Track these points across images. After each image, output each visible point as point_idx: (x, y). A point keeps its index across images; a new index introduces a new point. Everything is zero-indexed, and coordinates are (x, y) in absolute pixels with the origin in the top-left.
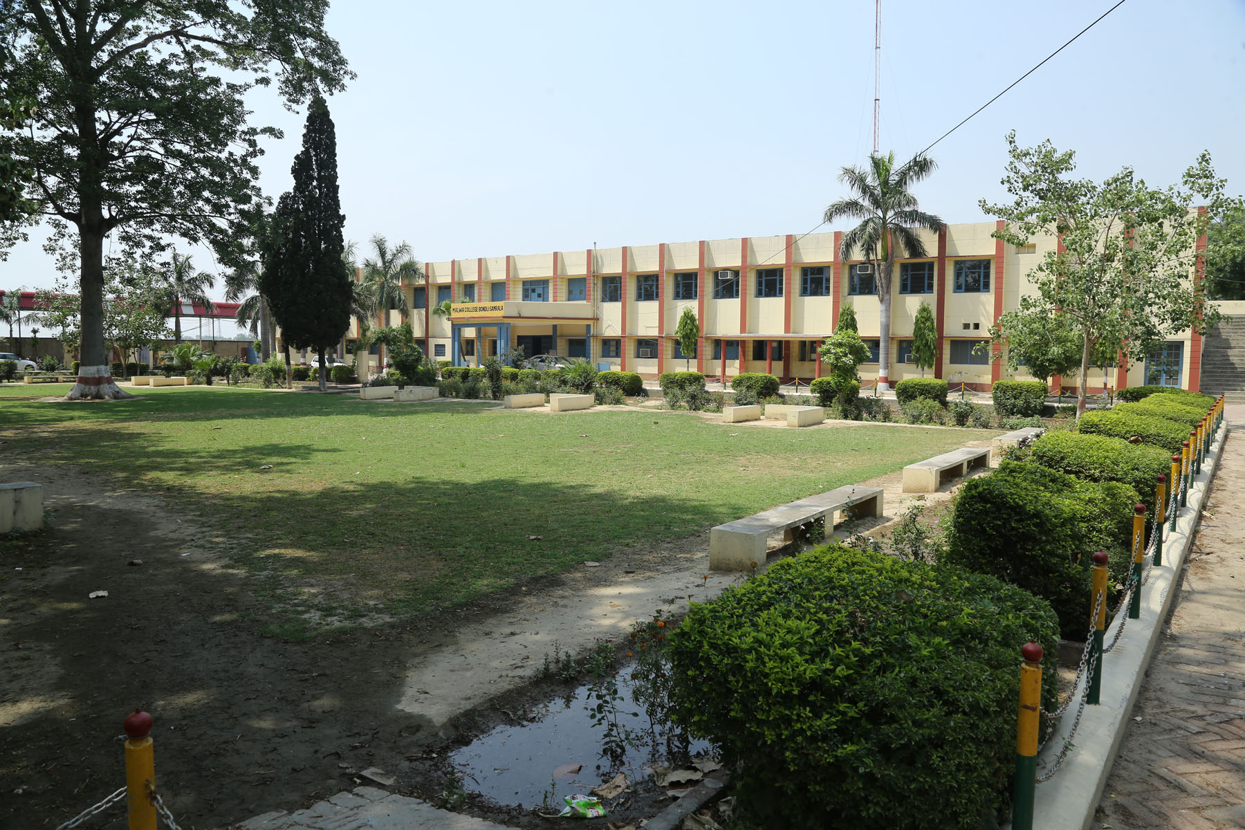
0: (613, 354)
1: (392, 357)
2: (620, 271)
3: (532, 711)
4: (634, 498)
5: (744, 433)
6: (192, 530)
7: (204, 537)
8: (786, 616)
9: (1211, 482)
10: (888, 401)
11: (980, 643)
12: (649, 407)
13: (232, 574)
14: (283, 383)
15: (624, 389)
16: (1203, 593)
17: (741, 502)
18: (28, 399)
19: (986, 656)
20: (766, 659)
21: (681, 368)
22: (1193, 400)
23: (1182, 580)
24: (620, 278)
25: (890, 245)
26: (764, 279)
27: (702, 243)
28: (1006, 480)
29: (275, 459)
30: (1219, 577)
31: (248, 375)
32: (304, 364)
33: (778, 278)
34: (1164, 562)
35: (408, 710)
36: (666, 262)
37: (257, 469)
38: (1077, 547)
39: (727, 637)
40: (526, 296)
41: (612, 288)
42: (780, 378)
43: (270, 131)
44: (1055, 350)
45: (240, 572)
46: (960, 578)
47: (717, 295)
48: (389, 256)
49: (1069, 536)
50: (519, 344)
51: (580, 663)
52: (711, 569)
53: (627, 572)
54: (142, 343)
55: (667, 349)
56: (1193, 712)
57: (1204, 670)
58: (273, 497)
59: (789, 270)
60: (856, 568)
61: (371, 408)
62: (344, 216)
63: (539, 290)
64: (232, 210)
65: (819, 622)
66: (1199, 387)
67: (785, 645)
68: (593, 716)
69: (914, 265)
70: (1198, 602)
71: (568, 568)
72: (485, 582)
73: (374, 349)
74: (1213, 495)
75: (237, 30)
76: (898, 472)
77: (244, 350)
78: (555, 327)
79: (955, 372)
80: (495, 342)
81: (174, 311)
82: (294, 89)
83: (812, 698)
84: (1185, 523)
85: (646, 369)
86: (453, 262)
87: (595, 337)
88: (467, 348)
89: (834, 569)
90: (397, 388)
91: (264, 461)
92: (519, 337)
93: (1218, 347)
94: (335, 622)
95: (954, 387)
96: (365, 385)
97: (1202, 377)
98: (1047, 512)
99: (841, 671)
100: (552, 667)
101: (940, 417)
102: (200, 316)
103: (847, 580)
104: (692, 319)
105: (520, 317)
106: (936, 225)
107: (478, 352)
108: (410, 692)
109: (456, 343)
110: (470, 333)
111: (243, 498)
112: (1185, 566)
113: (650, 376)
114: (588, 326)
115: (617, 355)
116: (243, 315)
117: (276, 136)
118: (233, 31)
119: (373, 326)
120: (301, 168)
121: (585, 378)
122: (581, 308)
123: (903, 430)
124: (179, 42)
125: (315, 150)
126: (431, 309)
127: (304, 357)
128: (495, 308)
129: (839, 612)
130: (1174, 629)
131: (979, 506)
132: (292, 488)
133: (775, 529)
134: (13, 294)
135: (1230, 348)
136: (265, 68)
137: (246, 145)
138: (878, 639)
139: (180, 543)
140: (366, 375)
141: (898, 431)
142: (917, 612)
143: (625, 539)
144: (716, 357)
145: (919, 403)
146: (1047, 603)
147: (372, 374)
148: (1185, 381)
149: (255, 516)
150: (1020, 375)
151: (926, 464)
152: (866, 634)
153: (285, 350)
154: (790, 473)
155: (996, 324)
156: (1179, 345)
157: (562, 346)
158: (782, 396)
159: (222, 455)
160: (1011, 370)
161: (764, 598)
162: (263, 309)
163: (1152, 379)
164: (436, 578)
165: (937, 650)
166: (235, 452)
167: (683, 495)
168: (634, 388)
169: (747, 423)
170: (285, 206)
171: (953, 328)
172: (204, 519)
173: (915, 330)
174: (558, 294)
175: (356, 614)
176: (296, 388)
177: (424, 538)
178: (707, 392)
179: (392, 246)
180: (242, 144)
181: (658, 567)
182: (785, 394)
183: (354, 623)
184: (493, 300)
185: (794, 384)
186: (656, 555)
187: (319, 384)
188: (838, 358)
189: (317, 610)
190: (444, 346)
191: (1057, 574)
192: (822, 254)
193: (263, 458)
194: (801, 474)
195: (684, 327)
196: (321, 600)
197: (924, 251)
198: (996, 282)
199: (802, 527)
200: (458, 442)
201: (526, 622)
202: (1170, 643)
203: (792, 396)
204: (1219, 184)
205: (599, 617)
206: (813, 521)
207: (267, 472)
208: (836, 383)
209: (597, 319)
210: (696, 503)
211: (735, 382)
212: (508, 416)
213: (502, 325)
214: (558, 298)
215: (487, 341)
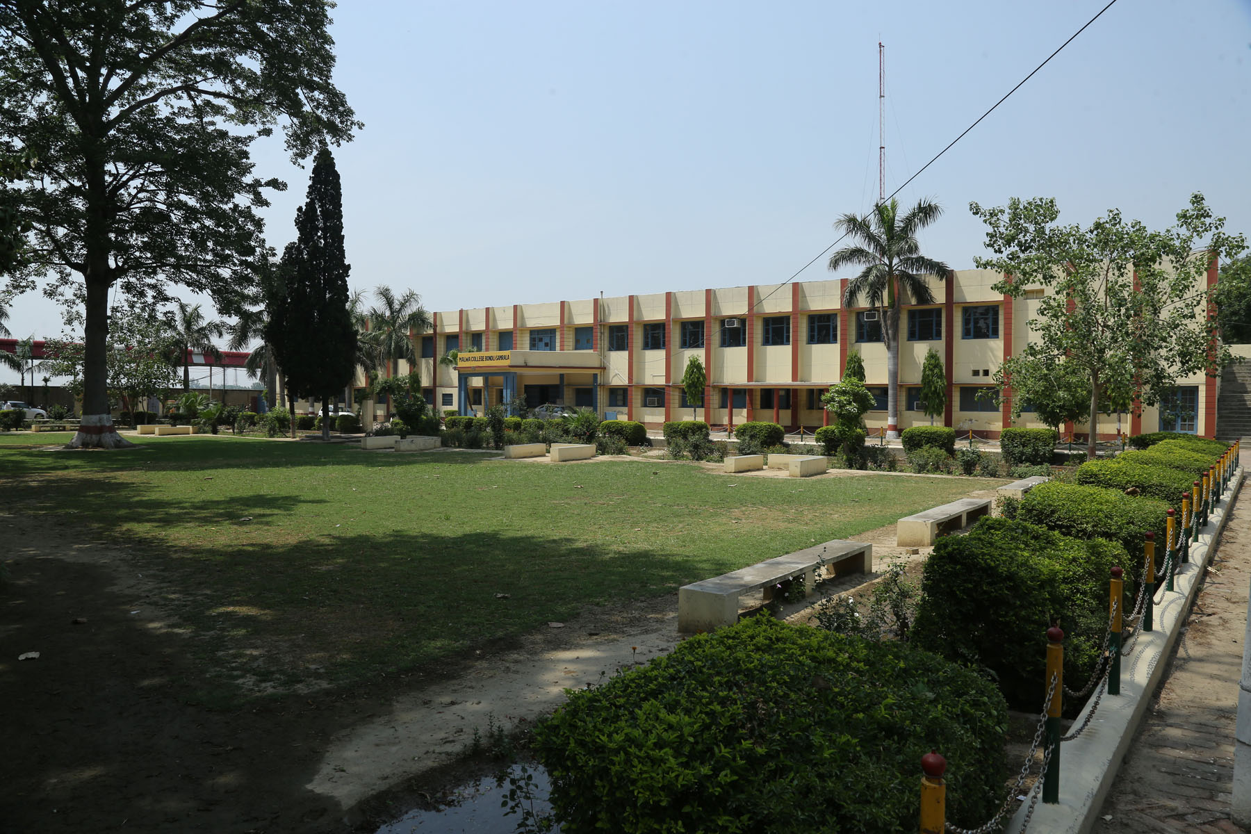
0: (620, 403)
1: (398, 407)
2: (626, 319)
3: (452, 793)
4: (615, 553)
5: (744, 484)
6: (151, 585)
7: (161, 593)
8: (673, 707)
9: (1221, 534)
10: (894, 450)
12: (652, 457)
13: (177, 634)
14: (287, 432)
15: (627, 439)
16: (1200, 660)
17: (727, 557)
18: (30, 448)
19: (900, 758)
20: (635, 762)
21: (688, 417)
22: (1205, 447)
23: (1179, 645)
24: (627, 326)
25: (896, 291)
26: (771, 327)
27: (708, 292)
29: (258, 511)
30: (1220, 642)
31: (254, 424)
32: (313, 413)
33: (785, 326)
34: (1156, 626)
35: (319, 790)
36: (672, 310)
37: (236, 521)
38: (1057, 612)
39: (597, 734)
40: (533, 346)
41: (619, 337)
42: (786, 427)
43: (274, 184)
45: (186, 632)
47: (724, 344)
48: (396, 306)
49: (1048, 599)
50: (526, 393)
51: (514, 738)
52: (679, 631)
53: (591, 635)
54: (150, 391)
55: (675, 397)
56: (1173, 810)
57: (1190, 755)
58: (244, 551)
59: (796, 318)
60: (780, 645)
61: (370, 458)
62: (349, 265)
63: (547, 340)
64: (236, 261)
65: (711, 714)
66: (1216, 433)
67: (659, 745)
68: (504, 804)
69: (921, 312)
70: (1193, 672)
71: (530, 629)
72: (439, 644)
73: (382, 398)
74: (1222, 548)
75: (248, 85)
76: (894, 525)
78: (562, 376)
79: (966, 419)
80: (501, 391)
81: (183, 361)
82: (300, 142)
83: (687, 809)
84: (1184, 582)
85: (653, 418)
86: (461, 312)
87: (602, 386)
88: (473, 397)
90: (398, 438)
91: (246, 513)
92: (526, 386)
93: (1234, 392)
94: (269, 688)
95: (961, 434)
96: (368, 435)
97: (1218, 422)
98: (1023, 573)
99: (725, 776)
100: (484, 741)
101: (947, 466)
102: (211, 366)
104: (699, 367)
105: (526, 366)
106: (943, 272)
107: (485, 402)
108: (326, 769)
109: (463, 392)
110: (477, 382)
111: (212, 552)
112: (1182, 630)
113: (655, 426)
114: (595, 376)
115: (624, 405)
116: (251, 363)
117: (278, 188)
118: (243, 87)
119: (381, 375)
120: (305, 220)
121: (588, 427)
122: (588, 357)
123: (909, 479)
124: (191, 98)
125: (319, 201)
126: (439, 358)
127: (312, 406)
128: (501, 358)
130: (1163, 703)
132: (267, 541)
133: (749, 589)
134: (25, 343)
135: (1247, 392)
137: (251, 197)
138: (777, 736)
139: (132, 600)
140: (372, 424)
141: (903, 480)
142: (832, 700)
143: (596, 597)
144: (723, 406)
145: (925, 452)
147: (377, 423)
148: (1201, 429)
149: (220, 571)
150: (1028, 421)
151: (921, 517)
152: (764, 730)
154: (783, 526)
156: (1194, 390)
157: (569, 395)
158: (787, 445)
159: (205, 505)
161: (655, 685)
163: (1166, 424)
164: (388, 639)
165: (843, 751)
166: (218, 502)
167: (668, 550)
168: (637, 437)
169: (749, 473)
170: (292, 255)
171: (962, 375)
172: (166, 574)
173: (923, 376)
174: (565, 343)
175: (294, 679)
176: (300, 437)
177: (387, 596)
178: (711, 442)
179: (398, 295)
180: (248, 196)
181: (625, 629)
182: (790, 443)
183: (289, 689)
184: (501, 349)
185: (799, 433)
186: (625, 615)
187: (323, 433)
188: (842, 406)
189: (254, 675)
190: (451, 395)
191: (1033, 642)
192: (828, 301)
193: (246, 510)
194: (794, 527)
195: (691, 375)
196: (261, 663)
197: (931, 297)
198: (1005, 329)
199: (779, 586)
200: (449, 493)
201: (471, 690)
202: (1156, 722)
203: (796, 445)
204: (1218, 222)
205: (549, 685)
206: (791, 579)
207: (246, 524)
208: (840, 432)
209: (604, 368)
210: (679, 559)
211: (738, 431)
212: (507, 467)
213: (508, 375)
214: (565, 347)
215: (495, 390)
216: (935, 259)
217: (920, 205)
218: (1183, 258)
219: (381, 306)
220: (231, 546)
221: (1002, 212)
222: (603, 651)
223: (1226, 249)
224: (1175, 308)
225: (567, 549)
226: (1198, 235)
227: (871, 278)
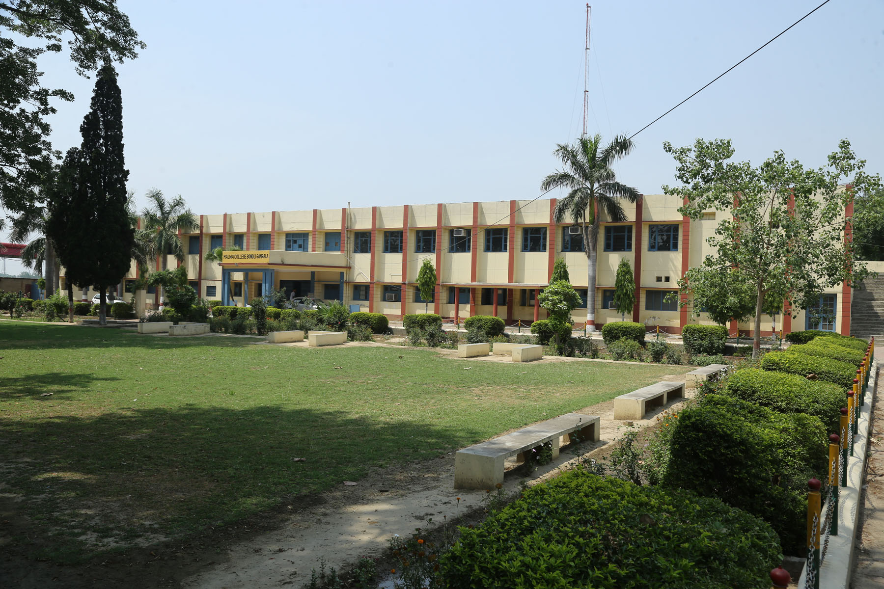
0: (363, 297)
1: (168, 297)
2: (370, 227)
4: (385, 424)
5: (476, 367)
8: (548, 540)
9: (873, 412)
10: (596, 341)
11: (720, 564)
12: (394, 344)
13: (9, 498)
14: (65, 317)
15: (372, 328)
17: (478, 427)
19: (728, 577)
20: (534, 583)
21: (421, 310)
22: (850, 343)
23: (864, 499)
24: (370, 233)
25: (596, 211)
26: (491, 237)
27: (440, 206)
28: (713, 412)
29: (56, 387)
31: (32, 309)
32: (86, 300)
33: (503, 236)
34: (849, 484)
36: (409, 221)
37: (37, 396)
38: (777, 471)
39: (496, 561)
40: (288, 247)
41: (363, 241)
42: (505, 320)
43: (62, 94)
44: (732, 300)
45: (18, 497)
46: (691, 502)
47: (452, 250)
48: (167, 208)
49: (770, 461)
50: (281, 287)
51: (343, 577)
52: (455, 488)
53: (382, 491)
55: (410, 294)
58: (53, 423)
59: (512, 230)
60: (601, 492)
61: (147, 341)
62: (128, 171)
63: (300, 242)
64: (22, 160)
65: (577, 545)
66: (850, 332)
67: (550, 569)
69: (615, 227)
70: (880, 519)
71: (329, 487)
72: (254, 501)
73: (152, 289)
74: (876, 424)
76: (608, 402)
77: (28, 286)
78: (313, 273)
79: (650, 317)
80: (260, 286)
82: (84, 57)
84: (859, 449)
85: (391, 310)
86: (225, 215)
87: (348, 282)
88: (235, 289)
89: (582, 494)
90: (171, 323)
91: (45, 389)
92: (281, 281)
93: (864, 299)
94: (111, 543)
95: (651, 329)
96: (142, 321)
97: (852, 323)
98: (751, 440)
100: (319, 581)
101: (639, 355)
103: (596, 506)
104: (431, 269)
105: (283, 264)
106: (634, 196)
107: (245, 294)
109: (226, 286)
110: (238, 277)
111: (22, 424)
112: (864, 487)
113: (395, 317)
114: (342, 274)
115: (366, 299)
116: (28, 254)
117: (67, 98)
119: (152, 269)
120: (89, 128)
121: (339, 317)
122: (336, 258)
123: (610, 365)
125: (102, 112)
126: (205, 255)
127: (86, 294)
128: (261, 256)
129: (593, 535)
131: (693, 434)
132: (72, 414)
133: (510, 452)
135: (874, 300)
136: (58, 36)
137: (38, 103)
138: (631, 561)
140: (144, 312)
141: (605, 366)
142: (660, 534)
143: (378, 460)
144: (450, 301)
145: (622, 343)
146: (768, 524)
147: (150, 310)
148: (838, 327)
149: (34, 441)
150: (704, 320)
151: (633, 395)
152: (619, 557)
153: (68, 287)
154: (517, 402)
155: (683, 278)
156: (833, 297)
157: (318, 290)
158: (507, 336)
159: (2, 382)
160: (694, 316)
161: (526, 523)
162: (49, 249)
163: (811, 324)
164: (209, 498)
166: (16, 380)
167: (428, 421)
168: (381, 327)
169: (479, 358)
170: (72, 160)
171: (648, 280)
173: (617, 281)
174: (317, 246)
175: (132, 534)
176: (78, 322)
177: (197, 461)
178: (443, 331)
179: (169, 199)
180: (34, 103)
181: (409, 486)
182: (510, 333)
183: (130, 543)
184: (259, 249)
185: (517, 326)
186: (406, 475)
187: (100, 319)
188: (554, 304)
189: (94, 532)
190: (214, 287)
191: (762, 494)
192: (540, 217)
193: (43, 386)
194: (526, 402)
195: (424, 276)
196: (98, 521)
197: (624, 216)
198: (683, 244)
199: (534, 450)
200: (227, 372)
201: (293, 539)
202: (865, 558)
203: (515, 335)
204: (860, 164)
205: (358, 533)
206: (542, 445)
207: (47, 399)
208: (553, 325)
209: (350, 268)
210: (438, 428)
211: (467, 323)
212: (272, 350)
213: (267, 271)
214: (317, 249)
215: (253, 284)
216: (629, 185)
217: (617, 139)
218: (832, 191)
219: (152, 207)
220: (39, 418)
221: (690, 150)
222: (396, 505)
223: (865, 186)
224: (824, 231)
225: (343, 420)
226: (845, 174)
227: (576, 198)
